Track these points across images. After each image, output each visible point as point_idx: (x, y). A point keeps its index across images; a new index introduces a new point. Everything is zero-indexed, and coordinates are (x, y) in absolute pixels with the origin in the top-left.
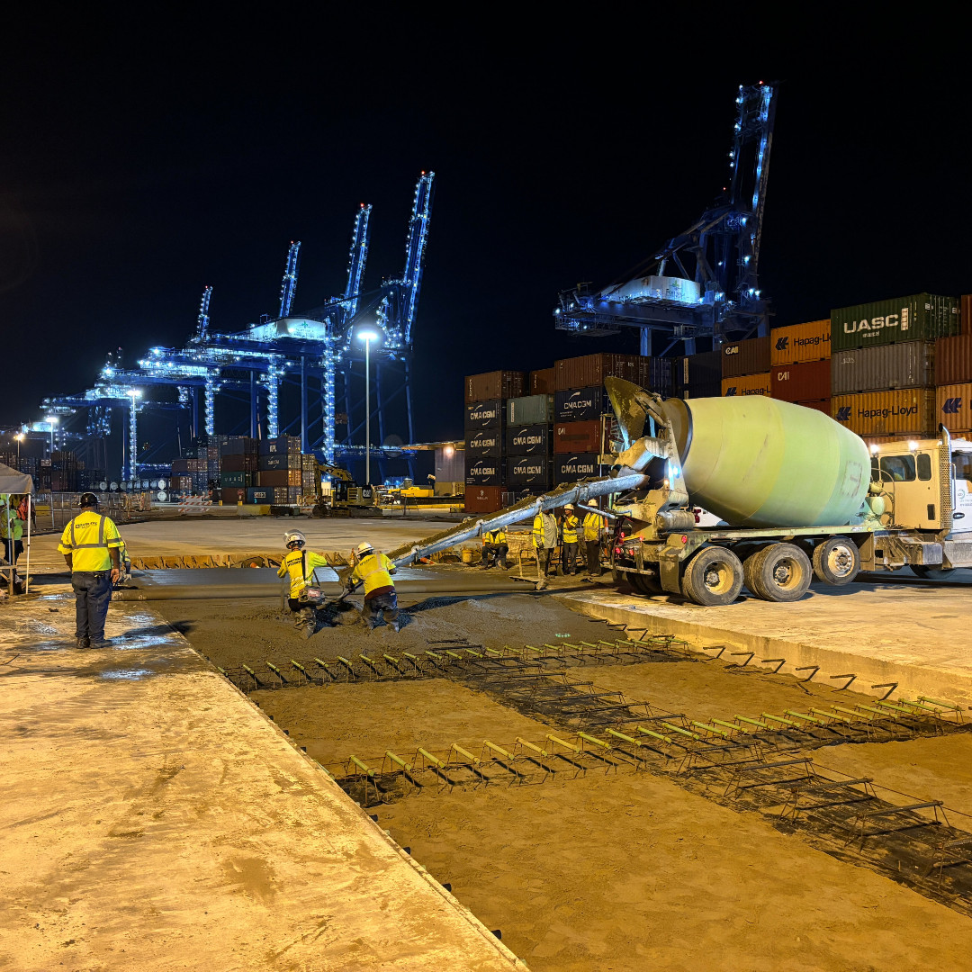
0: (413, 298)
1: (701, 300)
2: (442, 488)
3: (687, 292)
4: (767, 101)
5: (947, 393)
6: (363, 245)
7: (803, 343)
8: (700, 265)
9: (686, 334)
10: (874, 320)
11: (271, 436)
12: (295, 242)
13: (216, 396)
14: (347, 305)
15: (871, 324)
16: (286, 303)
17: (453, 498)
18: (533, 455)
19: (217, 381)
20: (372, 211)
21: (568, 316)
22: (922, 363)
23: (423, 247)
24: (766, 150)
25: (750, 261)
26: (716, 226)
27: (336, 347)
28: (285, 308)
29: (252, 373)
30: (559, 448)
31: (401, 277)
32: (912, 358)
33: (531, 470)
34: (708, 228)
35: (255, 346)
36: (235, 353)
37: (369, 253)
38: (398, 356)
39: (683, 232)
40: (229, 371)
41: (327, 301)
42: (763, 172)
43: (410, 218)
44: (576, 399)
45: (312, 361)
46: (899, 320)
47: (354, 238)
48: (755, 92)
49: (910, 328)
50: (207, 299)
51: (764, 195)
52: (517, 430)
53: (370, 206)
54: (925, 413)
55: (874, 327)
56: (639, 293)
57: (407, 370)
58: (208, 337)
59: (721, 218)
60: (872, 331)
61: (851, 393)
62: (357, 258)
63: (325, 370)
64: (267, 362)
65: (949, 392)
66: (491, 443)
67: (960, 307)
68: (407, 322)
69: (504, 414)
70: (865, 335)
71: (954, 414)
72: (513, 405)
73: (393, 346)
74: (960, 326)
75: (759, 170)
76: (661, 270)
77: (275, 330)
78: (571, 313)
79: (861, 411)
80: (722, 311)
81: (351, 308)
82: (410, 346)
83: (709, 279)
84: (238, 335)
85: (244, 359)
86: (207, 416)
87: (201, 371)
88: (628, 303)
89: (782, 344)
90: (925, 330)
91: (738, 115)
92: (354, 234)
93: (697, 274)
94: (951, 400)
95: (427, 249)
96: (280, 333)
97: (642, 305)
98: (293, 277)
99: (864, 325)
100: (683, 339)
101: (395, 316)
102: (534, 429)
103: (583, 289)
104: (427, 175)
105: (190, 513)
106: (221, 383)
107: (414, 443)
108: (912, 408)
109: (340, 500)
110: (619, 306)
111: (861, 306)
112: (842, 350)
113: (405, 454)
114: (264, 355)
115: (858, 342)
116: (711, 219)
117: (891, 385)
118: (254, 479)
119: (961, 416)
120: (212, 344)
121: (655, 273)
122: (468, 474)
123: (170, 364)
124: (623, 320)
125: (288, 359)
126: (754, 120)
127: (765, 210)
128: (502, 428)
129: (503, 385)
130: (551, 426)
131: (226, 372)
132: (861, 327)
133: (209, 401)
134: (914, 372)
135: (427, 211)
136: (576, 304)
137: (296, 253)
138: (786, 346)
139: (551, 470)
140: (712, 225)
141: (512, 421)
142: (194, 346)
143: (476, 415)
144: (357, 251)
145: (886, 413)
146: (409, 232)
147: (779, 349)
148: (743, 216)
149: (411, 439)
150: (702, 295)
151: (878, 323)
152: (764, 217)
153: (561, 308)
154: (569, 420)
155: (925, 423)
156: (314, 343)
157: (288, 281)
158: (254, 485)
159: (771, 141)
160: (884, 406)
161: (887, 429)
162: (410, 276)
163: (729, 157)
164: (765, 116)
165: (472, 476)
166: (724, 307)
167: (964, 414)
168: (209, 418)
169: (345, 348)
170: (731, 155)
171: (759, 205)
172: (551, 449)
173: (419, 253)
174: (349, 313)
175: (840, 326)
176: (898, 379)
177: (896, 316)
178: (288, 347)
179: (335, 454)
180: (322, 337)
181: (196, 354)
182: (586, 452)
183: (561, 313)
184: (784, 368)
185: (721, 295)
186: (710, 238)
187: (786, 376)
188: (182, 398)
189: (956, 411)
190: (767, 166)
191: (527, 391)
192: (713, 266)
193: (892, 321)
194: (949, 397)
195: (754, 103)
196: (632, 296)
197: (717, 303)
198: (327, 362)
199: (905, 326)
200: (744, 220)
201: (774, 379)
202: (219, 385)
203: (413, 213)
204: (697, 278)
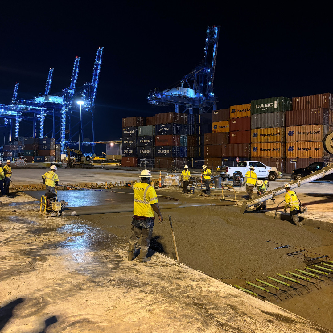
0: (95, 90)
1: (195, 96)
2: (109, 157)
3: (191, 93)
4: (217, 32)
5: (289, 129)
6: (77, 71)
7: (240, 111)
8: (195, 84)
9: (190, 107)
10: (265, 104)
11: (41, 138)
12: (52, 69)
13: (20, 122)
14: (71, 91)
15: (264, 106)
16: (47, 90)
17: (113, 161)
18: (148, 146)
19: (20, 117)
20: (80, 59)
21: (152, 99)
22: (281, 119)
23: (99, 73)
24: (216, 48)
25: (211, 84)
26: (200, 72)
27: (67, 106)
28: (47, 92)
29: (34, 114)
30: (157, 144)
31: (91, 83)
32: (278, 117)
33: (146, 152)
34: (198, 72)
35: (36, 105)
36: (29, 107)
37: (79, 74)
38: (89, 110)
39: (190, 73)
40: (25, 113)
41: (63, 90)
42: (215, 55)
43: (94, 62)
44: (163, 127)
45: (57, 111)
46: (274, 105)
47: (74, 68)
48: (212, 29)
49: (277, 107)
50: (17, 87)
51: (215, 62)
52: (141, 138)
53: (80, 58)
54: (282, 136)
55: (265, 107)
56: (175, 92)
57: (92, 115)
58: (18, 101)
59: (202, 69)
60: (265, 108)
61: (258, 128)
62: (75, 75)
63: (62, 114)
64: (40, 110)
65: (290, 129)
66: (132, 142)
67: (292, 101)
68: (93, 98)
69: (137, 132)
70: (262, 109)
71: (291, 136)
72: (140, 129)
73: (88, 107)
74: (292, 107)
75: (214, 54)
76: (182, 86)
77: (44, 99)
78: (153, 98)
79: (261, 134)
80: (202, 100)
81: (72, 92)
82: (94, 106)
83: (198, 89)
84: (30, 101)
85: (31, 109)
86: (16, 130)
87: (14, 113)
88: (172, 96)
89: (233, 111)
90: (282, 108)
91: (207, 36)
92: (74, 67)
93: (194, 87)
94: (291, 131)
95: (100, 73)
96: (46, 100)
97: (176, 97)
98: (50, 81)
99: (262, 106)
100: (189, 108)
101: (88, 96)
102: (147, 137)
103: (157, 90)
104: (101, 48)
105: (20, 166)
106: (22, 118)
107: (95, 141)
108: (278, 134)
109: (78, 161)
110: (169, 97)
111: (261, 100)
112: (255, 114)
113: (91, 145)
114: (39, 108)
115: (260, 111)
116: (198, 69)
117: (271, 126)
118: (37, 153)
119: (294, 136)
120: (20, 103)
121: (180, 86)
122: (123, 153)
123: (3, 110)
124: (170, 101)
125: (48, 110)
126: (212, 38)
127: (215, 67)
128: (136, 137)
129: (137, 122)
130: (154, 136)
131: (24, 114)
132: (261, 107)
133: (17, 124)
134: (279, 122)
135: (101, 61)
136: (155, 95)
137: (52, 72)
138: (235, 112)
139: (154, 152)
140: (199, 71)
141: (140, 134)
142: (13, 104)
143: (126, 132)
144: (75, 73)
145: (269, 135)
146: (94, 67)
147: (232, 113)
148: (209, 69)
149: (93, 139)
150: (196, 94)
151: (267, 105)
152: (215, 69)
153: (149, 96)
154: (160, 134)
155: (282, 138)
156: (59, 104)
157: (48, 82)
158: (37, 155)
159: (217, 45)
160: (269, 133)
161: (270, 140)
162: (94, 82)
163: (204, 49)
164: (216, 37)
165: (125, 153)
166: (203, 99)
167: (295, 136)
168: (17, 130)
169: (70, 107)
170: (205, 48)
171: (214, 66)
172: (154, 144)
173: (98, 75)
174: (71, 94)
175: (254, 106)
176: (273, 124)
177: (273, 103)
178: (48, 105)
179: (65, 144)
180: (61, 102)
181: (14, 107)
182: (167, 146)
183: (150, 98)
184: (234, 119)
185: (202, 94)
186: (198, 76)
187: (235, 122)
188: (6, 123)
189: (292, 135)
190: (216, 54)
191: (145, 124)
192: (199, 85)
193: (271, 105)
194: (290, 130)
195: (212, 32)
196: (173, 94)
197: (201, 97)
198: (63, 112)
199: (276, 107)
200: (209, 70)
201: (230, 123)
202: (21, 118)
203: (95, 61)
204: (193, 88)
